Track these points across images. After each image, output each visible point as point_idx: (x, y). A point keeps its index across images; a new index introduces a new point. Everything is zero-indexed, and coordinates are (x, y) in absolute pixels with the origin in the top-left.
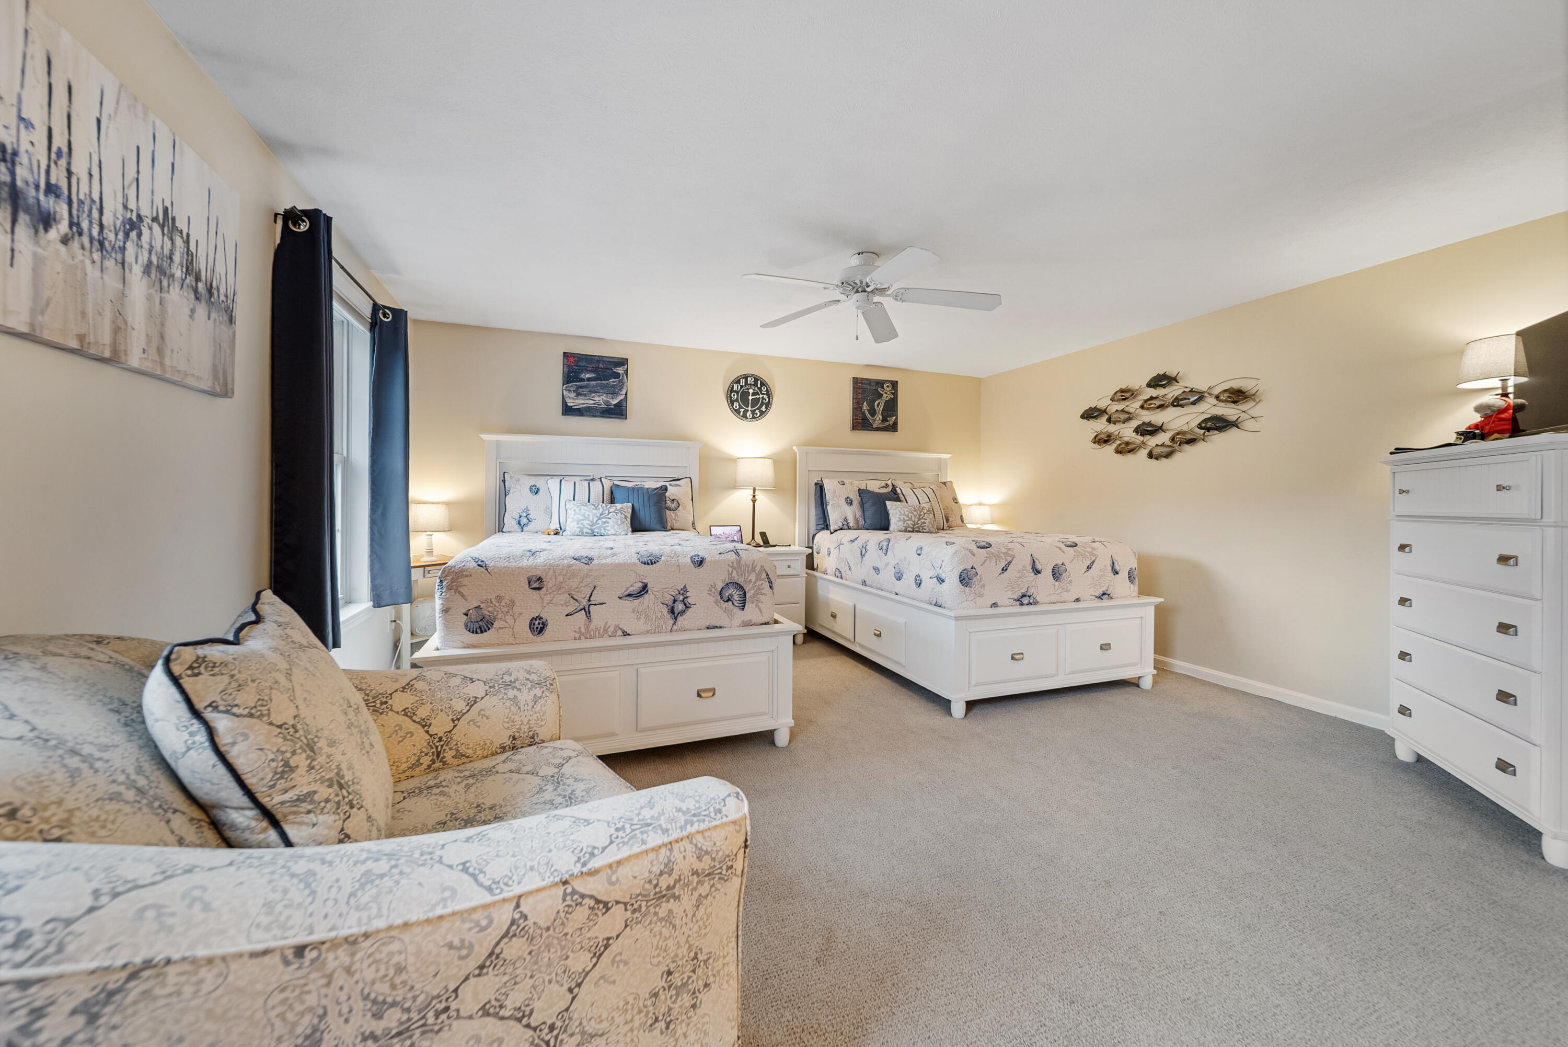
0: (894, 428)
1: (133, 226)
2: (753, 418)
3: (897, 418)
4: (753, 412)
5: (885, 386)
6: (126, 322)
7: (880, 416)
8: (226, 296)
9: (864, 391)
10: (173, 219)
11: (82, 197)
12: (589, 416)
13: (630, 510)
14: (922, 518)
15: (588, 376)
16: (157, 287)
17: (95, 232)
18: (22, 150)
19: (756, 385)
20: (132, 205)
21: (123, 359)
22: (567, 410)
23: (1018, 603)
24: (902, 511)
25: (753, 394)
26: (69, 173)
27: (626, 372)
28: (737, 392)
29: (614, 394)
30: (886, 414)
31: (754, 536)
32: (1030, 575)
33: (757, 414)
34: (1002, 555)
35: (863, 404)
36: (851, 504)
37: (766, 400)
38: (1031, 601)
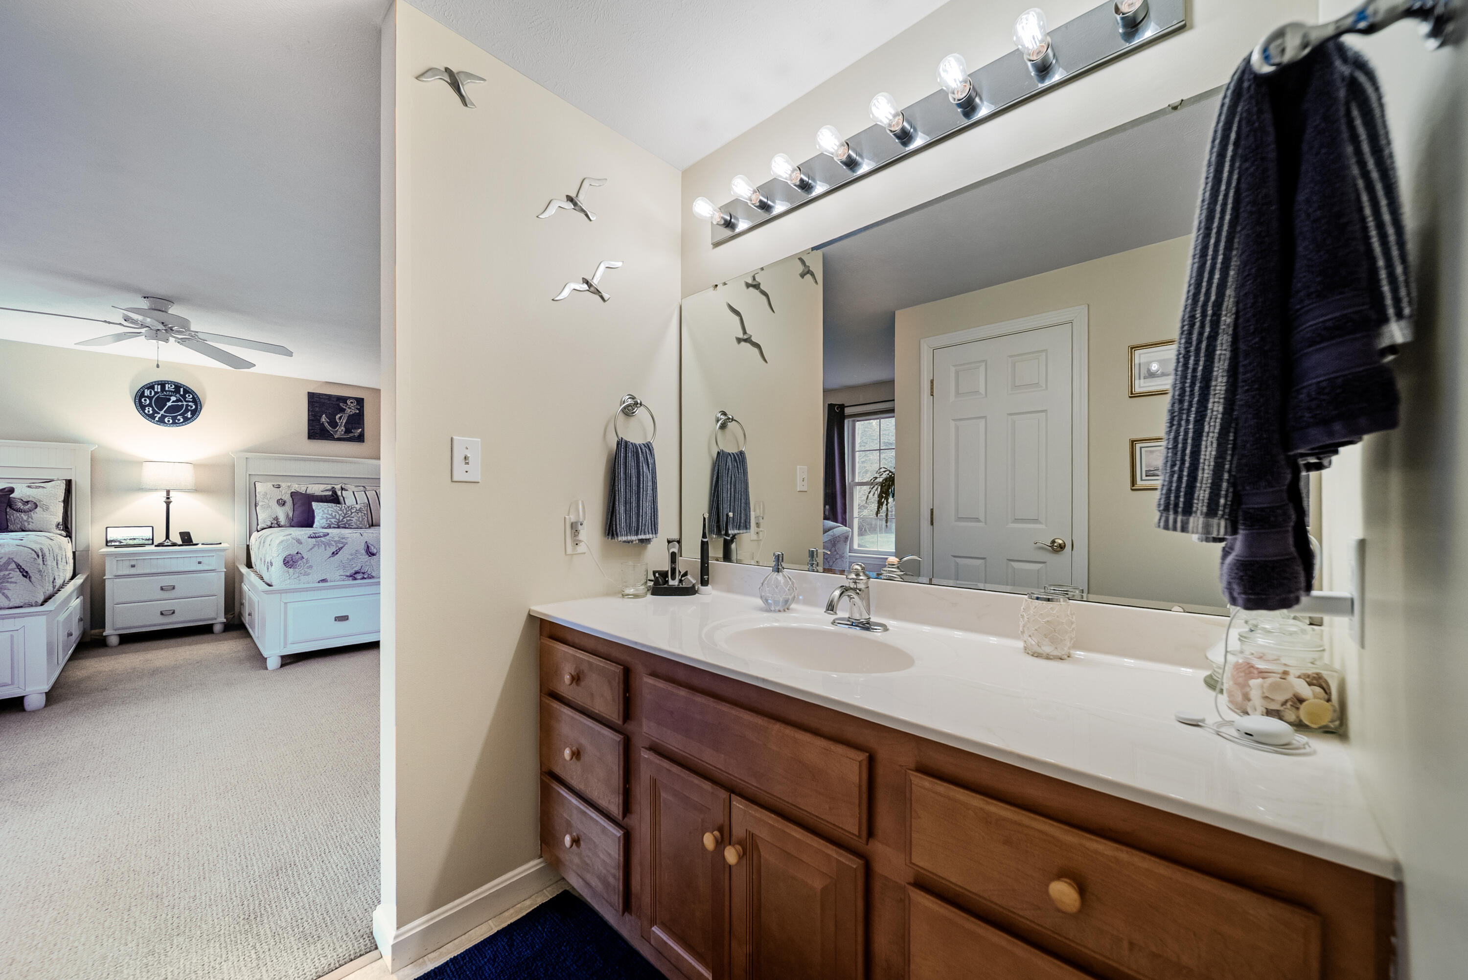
0: (360, 438)
2: (174, 423)
3: (363, 430)
4: (174, 418)
5: (349, 402)
7: (343, 428)
9: (323, 404)
19: (177, 392)
23: (351, 578)
25: (174, 401)
28: (150, 398)
30: (350, 426)
31: (167, 537)
32: (364, 557)
33: (179, 420)
34: (333, 542)
35: (321, 417)
36: (284, 505)
37: (192, 407)
38: (365, 577)
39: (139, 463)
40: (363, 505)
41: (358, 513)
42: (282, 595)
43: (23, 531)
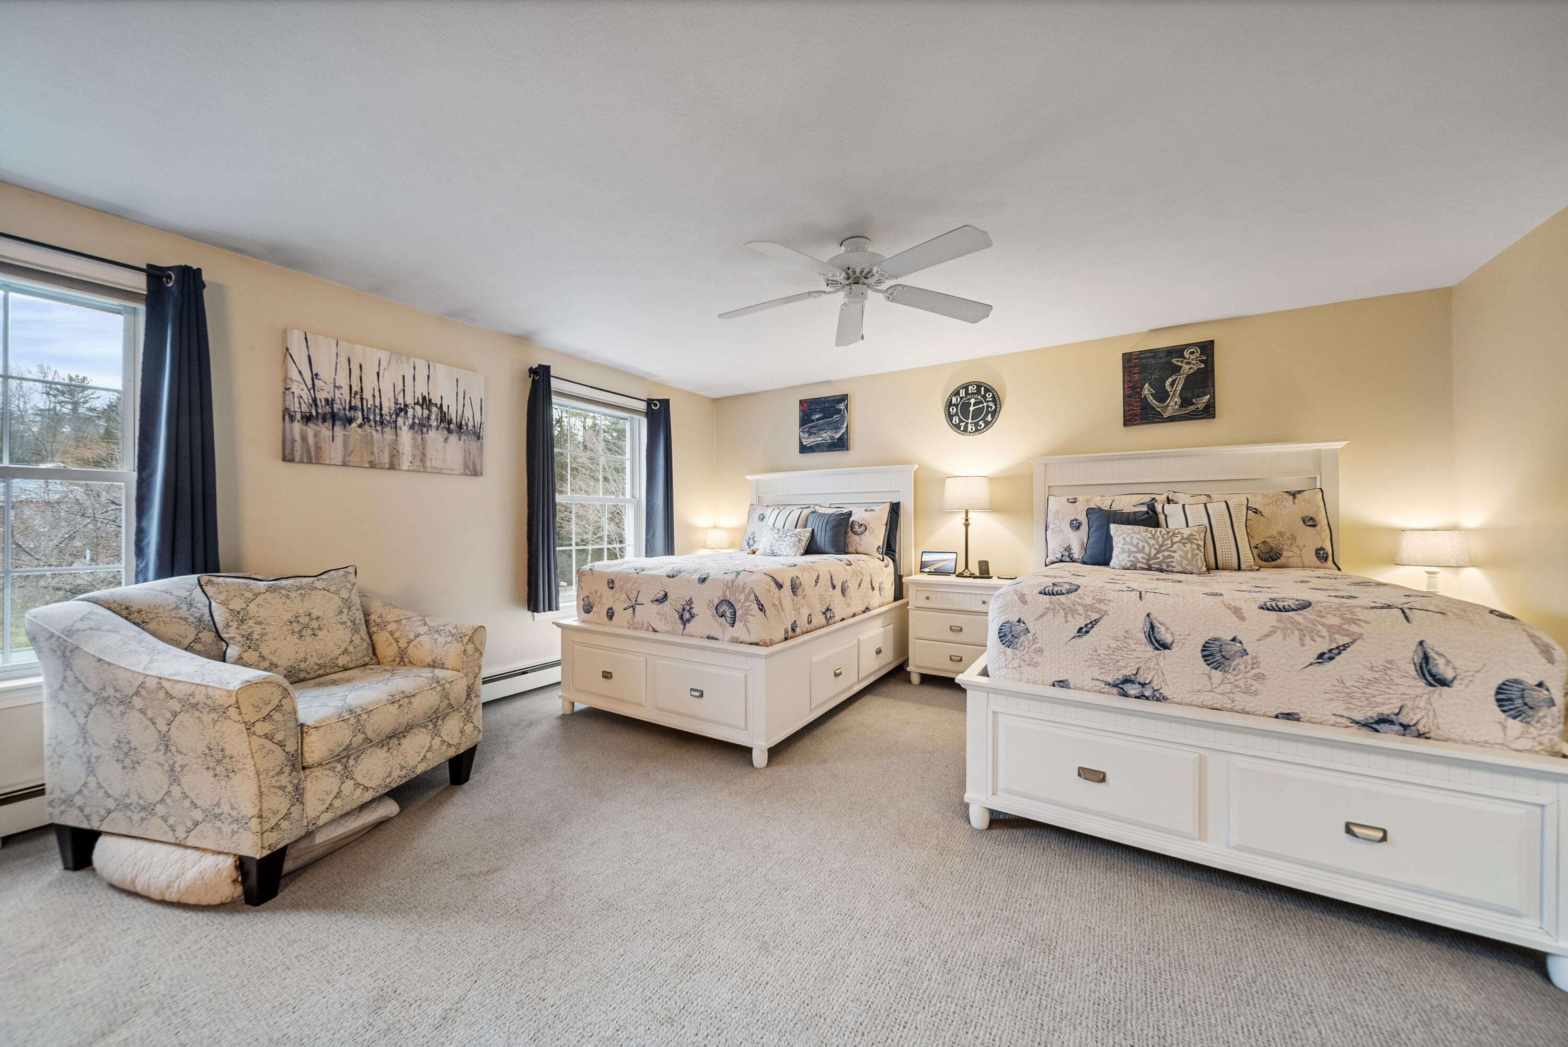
0: (1209, 412)
1: (402, 410)
2: (977, 430)
3: (1213, 397)
4: (976, 424)
5: (1186, 354)
6: (398, 452)
7: (1177, 399)
8: (474, 427)
9: (1144, 368)
10: (430, 400)
11: (369, 406)
12: (818, 451)
13: (808, 535)
14: (1166, 550)
15: (817, 416)
16: (419, 432)
17: (378, 418)
18: (337, 397)
19: (979, 392)
20: (401, 400)
21: (397, 467)
22: (804, 449)
23: (1115, 690)
24: (1128, 539)
25: (975, 404)
26: (362, 399)
27: (847, 406)
28: (956, 405)
29: (837, 429)
30: (1189, 395)
31: (967, 567)
32: (1142, 648)
33: (981, 426)
34: (1079, 608)
35: (1142, 388)
36: (1078, 528)
37: (991, 407)
38: (1147, 693)
39: (942, 480)
40: (1196, 528)
41: (1184, 544)
42: (991, 696)
43: (858, 553)
